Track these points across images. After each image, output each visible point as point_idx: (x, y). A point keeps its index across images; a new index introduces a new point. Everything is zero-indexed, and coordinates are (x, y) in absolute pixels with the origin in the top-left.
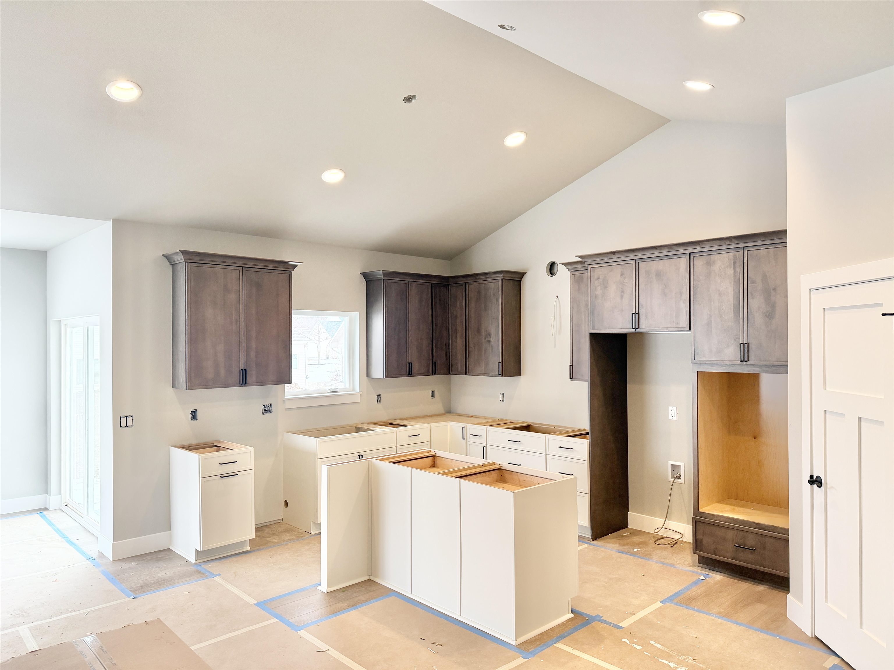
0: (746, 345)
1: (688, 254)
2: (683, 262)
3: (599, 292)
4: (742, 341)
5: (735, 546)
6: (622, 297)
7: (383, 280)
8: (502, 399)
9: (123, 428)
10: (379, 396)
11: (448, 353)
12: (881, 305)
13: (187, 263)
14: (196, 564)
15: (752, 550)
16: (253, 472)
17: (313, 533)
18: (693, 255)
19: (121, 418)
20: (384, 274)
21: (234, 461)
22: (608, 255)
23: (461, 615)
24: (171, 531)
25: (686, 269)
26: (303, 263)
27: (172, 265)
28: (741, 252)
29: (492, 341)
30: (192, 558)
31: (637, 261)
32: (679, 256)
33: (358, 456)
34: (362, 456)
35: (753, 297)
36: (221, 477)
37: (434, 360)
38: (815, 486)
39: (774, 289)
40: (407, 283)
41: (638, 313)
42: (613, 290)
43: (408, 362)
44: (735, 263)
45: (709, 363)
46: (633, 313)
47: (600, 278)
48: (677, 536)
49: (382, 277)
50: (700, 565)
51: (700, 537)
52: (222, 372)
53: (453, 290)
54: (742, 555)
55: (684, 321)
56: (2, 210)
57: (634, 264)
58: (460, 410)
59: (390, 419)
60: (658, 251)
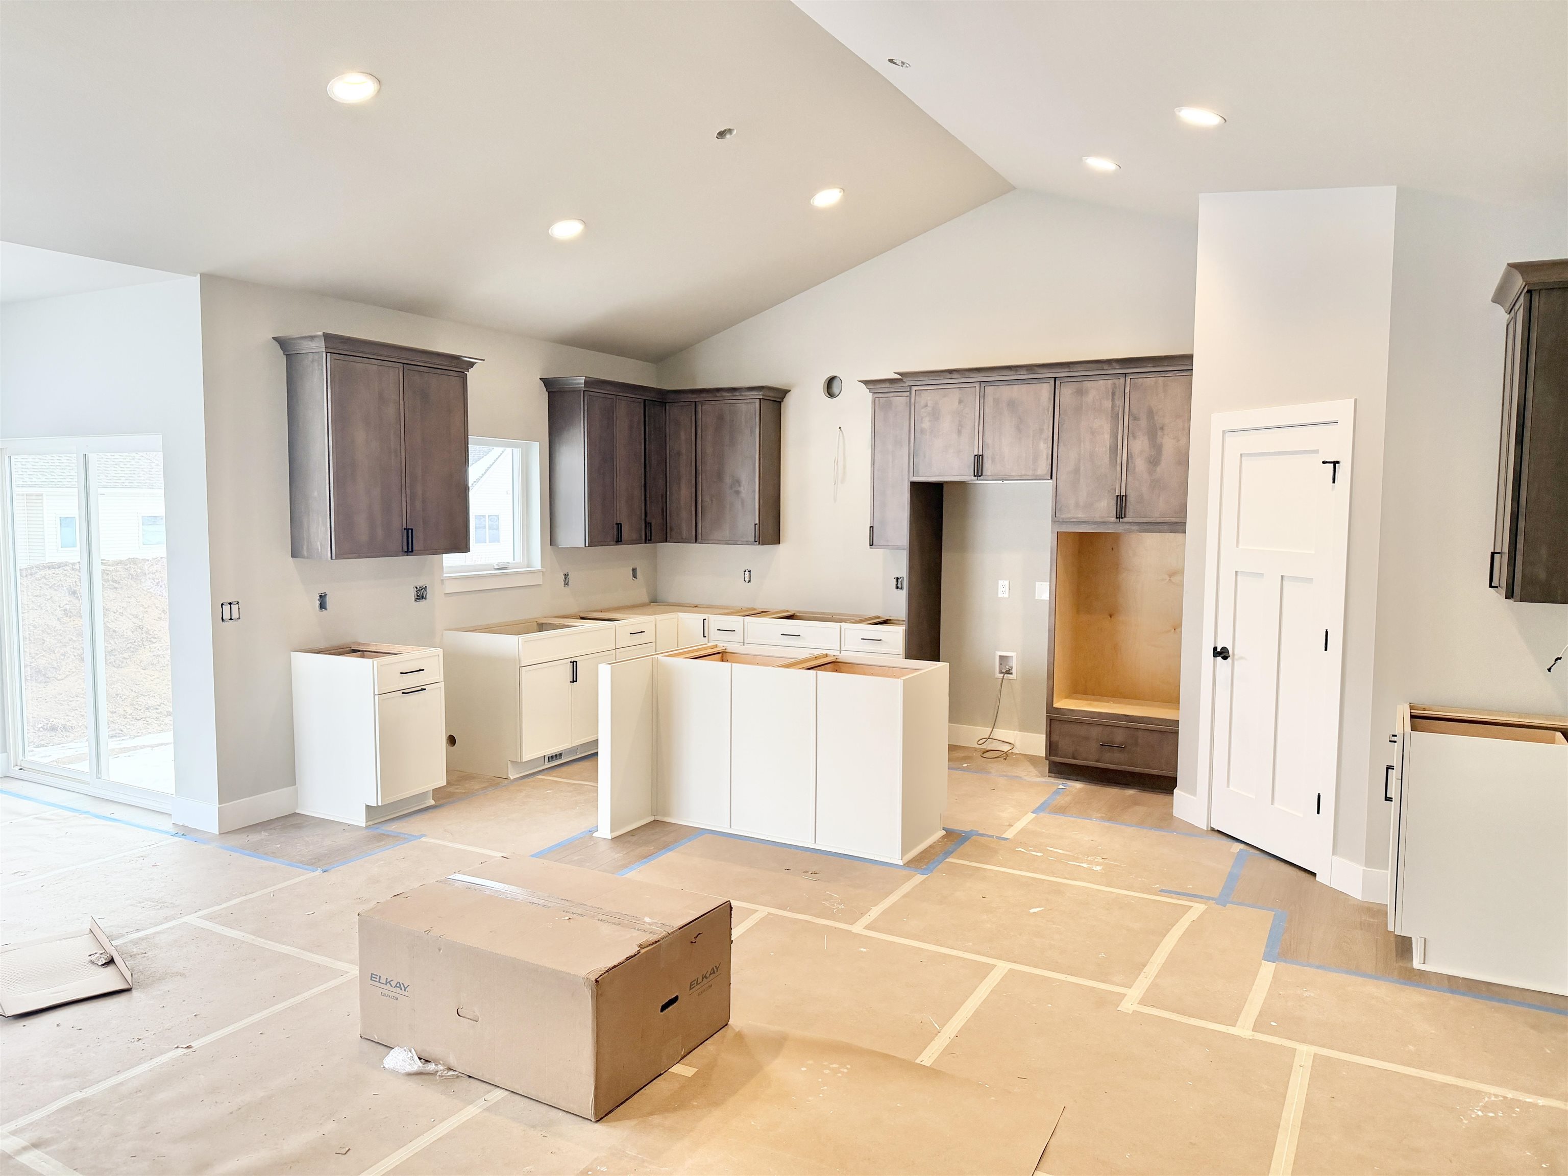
0: (1124, 498)
1: (1053, 379)
2: (1045, 390)
3: (926, 424)
4: (1118, 493)
5: (1101, 745)
6: (959, 432)
7: (583, 392)
8: (747, 579)
9: (226, 623)
10: (566, 576)
11: (665, 509)
12: (1316, 452)
13: (328, 354)
14: (367, 827)
15: (1121, 748)
16: (442, 685)
17: (512, 778)
18: (1060, 380)
19: (223, 606)
20: (586, 382)
21: (418, 670)
22: (942, 374)
23: (815, 842)
24: (296, 786)
25: (1049, 399)
26: (484, 360)
27: (287, 355)
28: (1122, 380)
29: (743, 491)
30: (360, 819)
31: (983, 385)
32: (1042, 381)
33: (571, 662)
34: (576, 662)
35: (1134, 437)
36: (403, 693)
37: (648, 519)
38: (1219, 659)
39: (1162, 428)
40: (615, 398)
41: (982, 456)
42: (947, 424)
43: (615, 522)
44: (1113, 394)
45: (1075, 520)
46: (976, 455)
47: (929, 405)
48: (1005, 748)
49: (582, 387)
50: (1051, 774)
51: (1055, 738)
52: (380, 533)
53: (674, 411)
54: (1108, 756)
55: (1043, 467)
56: (3, 242)
57: (978, 388)
58: (672, 598)
59: (580, 612)
60: (1012, 373)
